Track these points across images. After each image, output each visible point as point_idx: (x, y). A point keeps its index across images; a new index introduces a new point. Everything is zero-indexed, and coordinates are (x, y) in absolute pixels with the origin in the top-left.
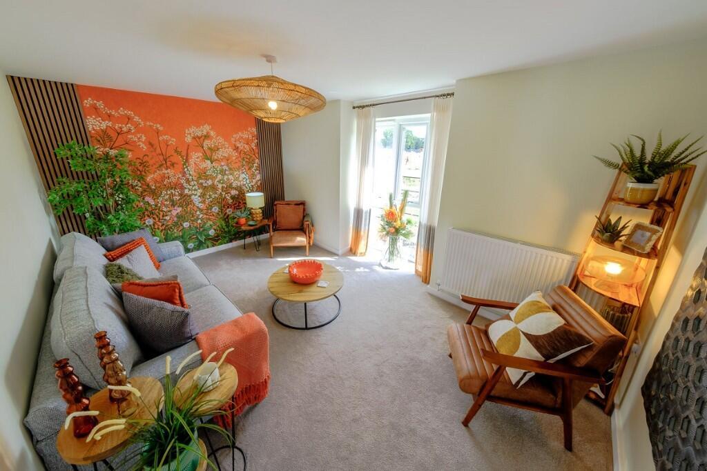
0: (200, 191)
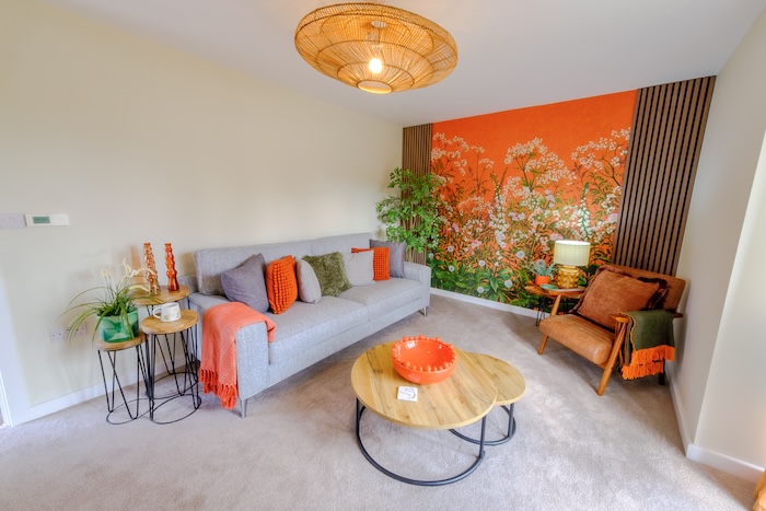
0: (507, 226)
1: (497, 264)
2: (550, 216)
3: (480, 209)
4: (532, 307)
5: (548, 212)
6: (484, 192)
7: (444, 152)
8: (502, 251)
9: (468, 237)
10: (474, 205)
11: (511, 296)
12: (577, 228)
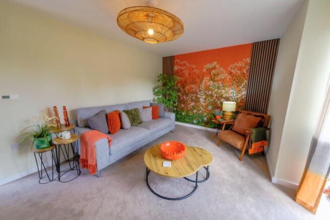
1: (201, 111)
2: (221, 92)
3: (194, 90)
4: (215, 128)
5: (220, 91)
6: (196, 83)
7: (179, 67)
8: (203, 106)
9: (189, 101)
10: (191, 88)
11: (207, 124)
12: (231, 97)
